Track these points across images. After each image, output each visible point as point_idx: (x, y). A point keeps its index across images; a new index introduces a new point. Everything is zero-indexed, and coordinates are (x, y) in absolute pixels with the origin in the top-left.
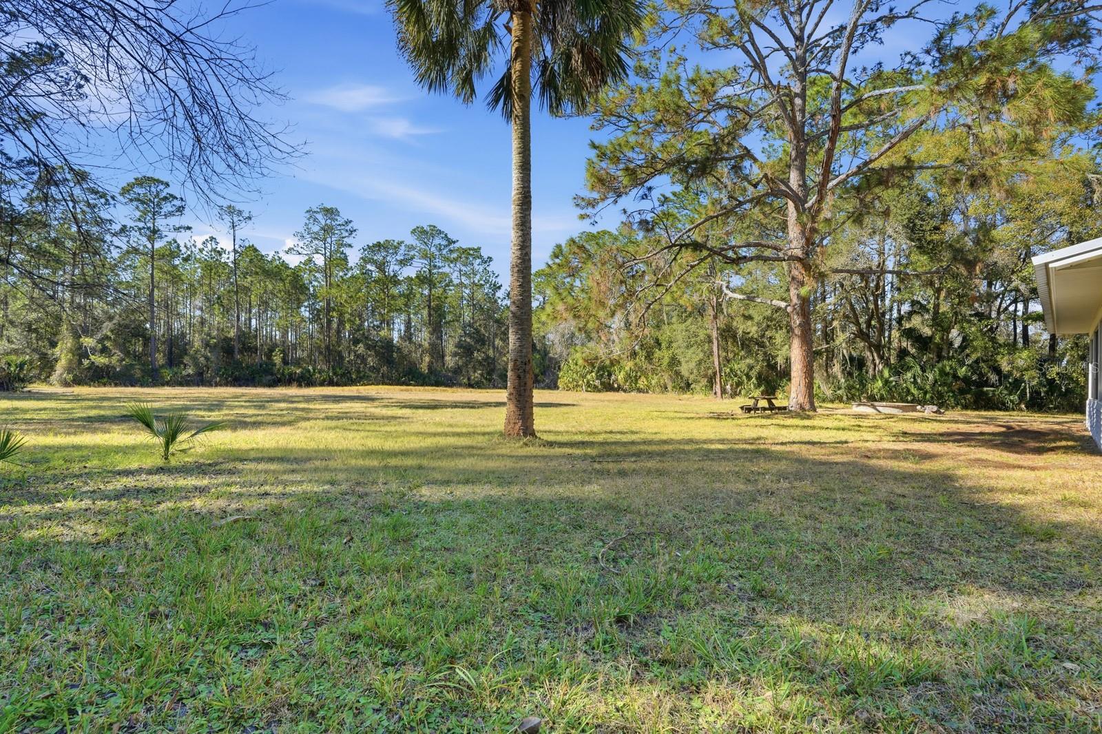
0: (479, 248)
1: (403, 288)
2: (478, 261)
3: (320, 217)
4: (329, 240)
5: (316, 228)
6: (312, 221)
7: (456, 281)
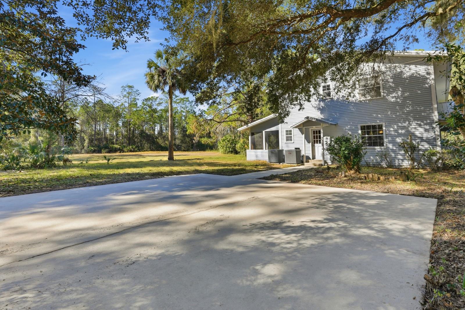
0: (188, 98)
1: (158, 114)
2: (188, 103)
3: (127, 89)
4: (130, 97)
5: (125, 93)
6: (124, 91)
7: (179, 110)
